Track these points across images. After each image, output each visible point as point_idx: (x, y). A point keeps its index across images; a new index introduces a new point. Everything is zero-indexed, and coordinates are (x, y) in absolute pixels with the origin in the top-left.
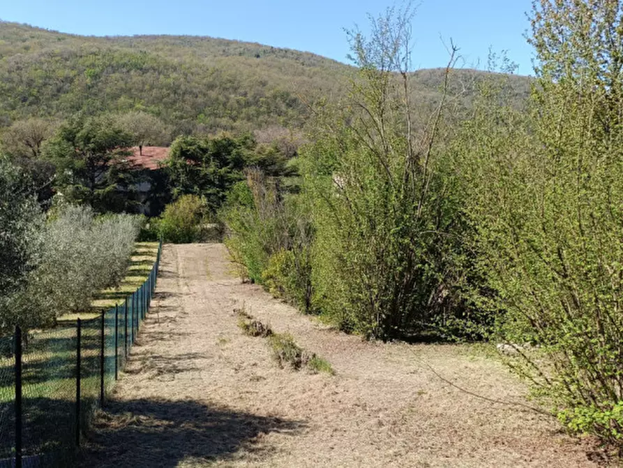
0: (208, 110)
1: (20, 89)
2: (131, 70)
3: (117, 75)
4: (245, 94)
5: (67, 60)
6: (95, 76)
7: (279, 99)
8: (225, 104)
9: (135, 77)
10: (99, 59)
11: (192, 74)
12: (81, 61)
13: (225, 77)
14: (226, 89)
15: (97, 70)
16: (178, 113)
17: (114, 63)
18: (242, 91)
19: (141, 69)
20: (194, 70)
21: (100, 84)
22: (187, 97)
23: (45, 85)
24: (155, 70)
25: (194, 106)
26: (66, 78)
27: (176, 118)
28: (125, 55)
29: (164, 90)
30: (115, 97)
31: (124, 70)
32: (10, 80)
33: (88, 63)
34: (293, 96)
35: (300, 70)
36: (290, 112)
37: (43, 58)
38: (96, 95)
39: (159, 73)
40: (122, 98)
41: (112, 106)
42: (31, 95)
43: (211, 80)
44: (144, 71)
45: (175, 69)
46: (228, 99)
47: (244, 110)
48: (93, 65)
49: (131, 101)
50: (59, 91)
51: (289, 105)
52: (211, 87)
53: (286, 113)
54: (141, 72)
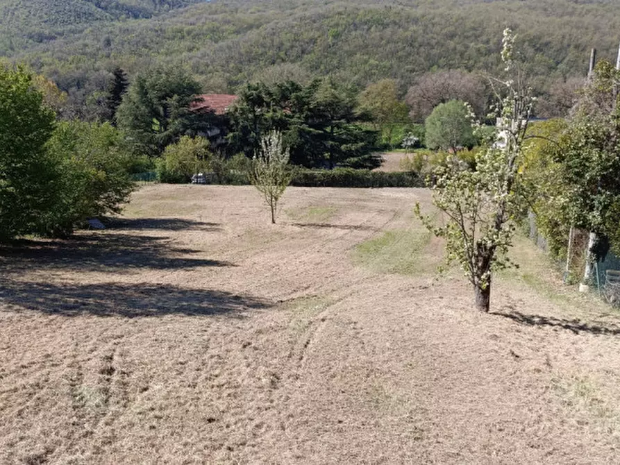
0: (442, 61)
1: (270, 53)
2: (372, 26)
3: (358, 32)
4: (487, 42)
5: (314, 22)
6: (336, 36)
7: (527, 43)
8: (462, 55)
9: (375, 33)
10: (343, 18)
11: (433, 24)
12: (327, 21)
13: (469, 24)
14: (467, 37)
15: (340, 29)
16: (410, 67)
17: (357, 21)
18: (484, 38)
19: (382, 24)
20: (436, 20)
21: (340, 42)
22: (422, 49)
23: (292, 47)
24: (395, 23)
25: (428, 58)
26: (311, 40)
27: (407, 71)
28: (370, 11)
29: (400, 44)
30: (352, 54)
31: (366, 27)
32: (263, 46)
33: (332, 24)
34: (546, 39)
35: (570, 10)
36: (538, 56)
37: (295, 23)
38: (335, 53)
39: (400, 27)
40: (358, 55)
41: (348, 63)
42: (279, 57)
43: (453, 28)
44: (385, 26)
45: (416, 21)
46: (467, 47)
47: (482, 59)
48: (337, 25)
49: (366, 57)
50: (303, 52)
51: (538, 50)
52: (452, 36)
53: (533, 59)
54: (382, 28)
